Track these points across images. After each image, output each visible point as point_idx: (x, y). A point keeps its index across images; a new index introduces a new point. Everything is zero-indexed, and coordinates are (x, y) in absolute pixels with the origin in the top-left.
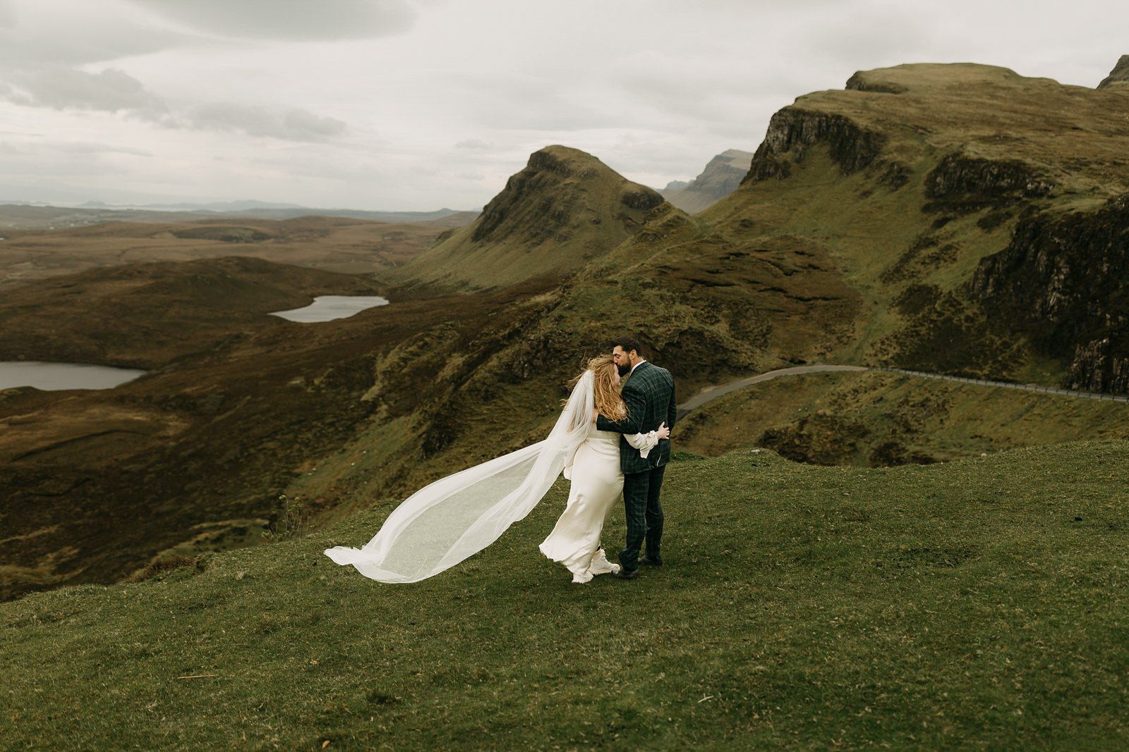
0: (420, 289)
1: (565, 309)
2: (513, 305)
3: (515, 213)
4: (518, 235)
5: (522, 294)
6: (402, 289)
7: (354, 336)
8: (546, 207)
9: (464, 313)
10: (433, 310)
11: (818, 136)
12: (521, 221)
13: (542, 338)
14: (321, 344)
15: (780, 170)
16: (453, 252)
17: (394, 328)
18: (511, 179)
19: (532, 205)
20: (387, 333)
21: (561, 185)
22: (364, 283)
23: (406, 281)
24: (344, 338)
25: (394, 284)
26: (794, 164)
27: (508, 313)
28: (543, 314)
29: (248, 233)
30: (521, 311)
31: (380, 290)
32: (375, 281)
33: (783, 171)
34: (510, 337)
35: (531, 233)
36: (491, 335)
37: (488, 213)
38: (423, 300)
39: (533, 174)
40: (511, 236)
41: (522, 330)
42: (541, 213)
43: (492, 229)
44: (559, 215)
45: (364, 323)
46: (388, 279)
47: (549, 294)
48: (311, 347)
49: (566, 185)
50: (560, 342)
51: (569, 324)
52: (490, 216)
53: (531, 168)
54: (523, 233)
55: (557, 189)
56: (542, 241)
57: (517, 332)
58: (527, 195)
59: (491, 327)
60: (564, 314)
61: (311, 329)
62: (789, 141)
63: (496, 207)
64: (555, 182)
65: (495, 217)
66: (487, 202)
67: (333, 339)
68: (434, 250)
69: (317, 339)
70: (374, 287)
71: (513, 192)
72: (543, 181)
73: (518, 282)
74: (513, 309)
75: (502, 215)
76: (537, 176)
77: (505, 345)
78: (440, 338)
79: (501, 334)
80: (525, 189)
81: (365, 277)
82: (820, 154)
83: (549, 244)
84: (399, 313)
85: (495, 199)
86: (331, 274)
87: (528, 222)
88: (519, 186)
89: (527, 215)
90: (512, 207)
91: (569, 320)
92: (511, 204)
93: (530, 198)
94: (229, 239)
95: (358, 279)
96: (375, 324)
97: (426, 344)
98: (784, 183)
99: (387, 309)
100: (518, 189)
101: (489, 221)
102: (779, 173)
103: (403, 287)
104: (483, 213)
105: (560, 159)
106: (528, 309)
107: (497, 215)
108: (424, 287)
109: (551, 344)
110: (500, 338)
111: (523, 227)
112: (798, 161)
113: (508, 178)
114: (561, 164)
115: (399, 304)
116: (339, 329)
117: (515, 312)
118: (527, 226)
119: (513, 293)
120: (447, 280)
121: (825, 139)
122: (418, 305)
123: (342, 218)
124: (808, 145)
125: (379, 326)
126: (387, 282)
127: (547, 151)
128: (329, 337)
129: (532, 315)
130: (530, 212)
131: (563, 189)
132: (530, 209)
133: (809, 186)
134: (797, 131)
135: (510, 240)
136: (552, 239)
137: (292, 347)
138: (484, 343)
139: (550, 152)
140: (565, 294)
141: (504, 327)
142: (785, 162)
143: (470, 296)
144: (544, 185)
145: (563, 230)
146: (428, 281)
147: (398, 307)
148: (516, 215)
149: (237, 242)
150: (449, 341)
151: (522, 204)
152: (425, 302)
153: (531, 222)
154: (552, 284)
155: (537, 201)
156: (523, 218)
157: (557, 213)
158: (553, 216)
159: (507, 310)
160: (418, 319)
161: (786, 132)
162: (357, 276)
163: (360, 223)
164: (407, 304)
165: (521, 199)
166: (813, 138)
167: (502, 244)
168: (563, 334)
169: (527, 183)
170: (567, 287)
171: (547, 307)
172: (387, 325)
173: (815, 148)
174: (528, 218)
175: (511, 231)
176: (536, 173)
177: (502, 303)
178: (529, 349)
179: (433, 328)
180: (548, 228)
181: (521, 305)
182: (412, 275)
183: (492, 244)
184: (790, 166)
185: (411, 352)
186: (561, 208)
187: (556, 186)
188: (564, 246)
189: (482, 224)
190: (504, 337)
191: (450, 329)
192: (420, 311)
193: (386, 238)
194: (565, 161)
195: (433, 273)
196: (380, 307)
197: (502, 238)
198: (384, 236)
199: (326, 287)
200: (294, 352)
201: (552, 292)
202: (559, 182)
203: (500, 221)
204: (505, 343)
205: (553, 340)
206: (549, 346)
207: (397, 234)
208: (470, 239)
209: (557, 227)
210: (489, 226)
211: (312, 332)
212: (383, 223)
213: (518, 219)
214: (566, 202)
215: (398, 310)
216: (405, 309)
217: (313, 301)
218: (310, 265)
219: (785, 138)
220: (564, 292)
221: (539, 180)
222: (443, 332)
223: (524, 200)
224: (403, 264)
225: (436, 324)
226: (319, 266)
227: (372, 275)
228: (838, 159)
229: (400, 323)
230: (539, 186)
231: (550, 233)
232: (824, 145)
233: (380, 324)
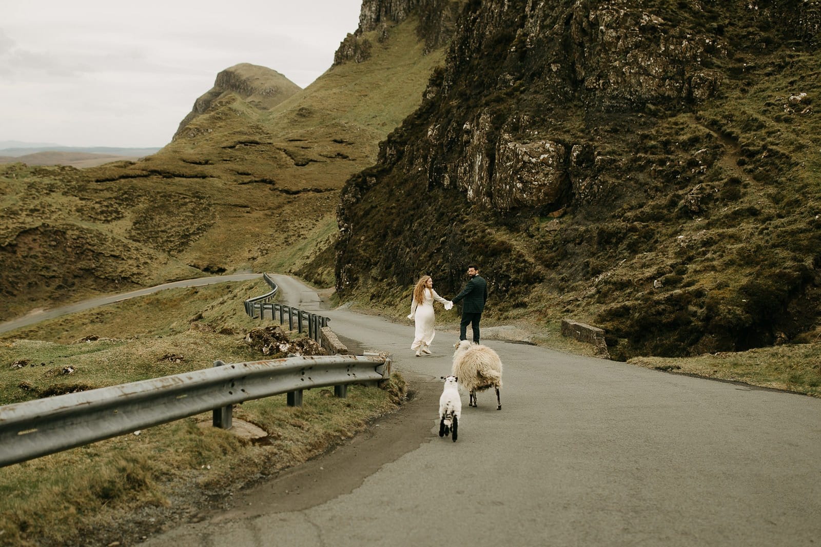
11: (408, 11)
15: (359, 51)
18: (199, 99)
26: (377, 44)
33: (362, 53)
39: (218, 94)
53: (218, 88)
62: (378, 20)
82: (408, 29)
98: (362, 67)
102: (358, 55)
105: (244, 78)
112: (381, 40)
114: (244, 82)
121: (415, 14)
124: (398, 22)
133: (388, 69)
134: (386, 7)
139: (236, 70)
142: (365, 42)
161: (373, 9)
166: (401, 14)
173: (402, 26)
176: (222, 93)
184: (370, 47)
194: (248, 79)
219: (373, 16)
228: (424, 36)
232: (414, 20)
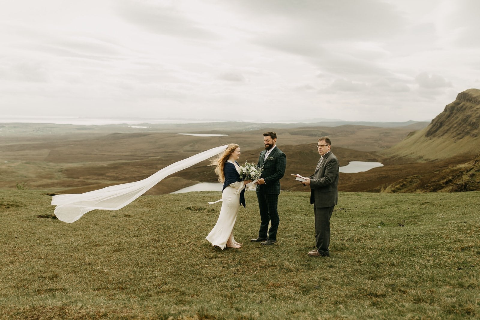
0: (398, 159)
1: (476, 171)
2: (448, 168)
3: (448, 123)
4: (450, 134)
5: (451, 163)
6: (390, 159)
7: (369, 179)
8: (465, 120)
9: (421, 171)
10: (406, 169)
12: (451, 127)
13: (464, 184)
14: (354, 183)
16: (415, 142)
17: (387, 177)
18: (447, 106)
19: (458, 119)
20: (384, 179)
21: (475, 109)
22: (372, 156)
23: (392, 155)
24: (364, 180)
25: (386, 157)
27: (445, 172)
28: (464, 173)
29: (320, 133)
30: (452, 172)
31: (379, 159)
32: (377, 155)
34: (447, 183)
35: (457, 133)
36: (436, 182)
37: (434, 123)
38: (400, 164)
39: (459, 104)
40: (446, 134)
41: (453, 180)
42: (463, 123)
43: (436, 131)
44: (473, 124)
45: (374, 174)
46: (383, 154)
47: (466, 164)
48: (350, 184)
49: (477, 109)
50: (473, 186)
51: (477, 178)
52: (435, 125)
53: (458, 101)
54: (452, 133)
55: (472, 111)
56: (463, 137)
57: (450, 181)
58: (455, 114)
59: (436, 178)
60: (475, 173)
61: (350, 176)
63: (438, 120)
64: (471, 107)
65: (438, 125)
66: (434, 118)
67: (360, 181)
68: (405, 141)
69: (352, 180)
70: (376, 158)
71: (448, 113)
72: (464, 107)
73: (449, 157)
74: (448, 170)
75: (441, 124)
76: (461, 104)
77: (444, 187)
78: (411, 182)
79: (442, 182)
80: (455, 111)
81: (372, 153)
83: (467, 138)
84: (390, 170)
85: (438, 116)
86: (356, 151)
87: (455, 127)
88: (451, 110)
89: (455, 124)
90: (447, 120)
91: (477, 176)
92: (447, 119)
93: (457, 115)
94: (311, 135)
95: (369, 154)
96: (379, 175)
97: (404, 185)
99: (384, 168)
100: (451, 111)
101: (435, 127)
103: (390, 158)
104: (431, 123)
105: (474, 96)
106: (456, 170)
107: (439, 124)
108: (400, 159)
109: (468, 187)
110: (442, 183)
111: (453, 130)
113: (446, 106)
114: (475, 97)
115: (389, 166)
116: (363, 176)
117: (449, 172)
118: (455, 130)
119: (447, 163)
120: (412, 155)
122: (398, 167)
123: (360, 126)
125: (381, 176)
126: (382, 156)
127: (467, 92)
128: (358, 180)
129: (458, 174)
130: (457, 122)
131: (476, 111)
132: (457, 121)
135: (446, 136)
136: (468, 136)
137: (342, 183)
138: (433, 186)
139: (469, 92)
140: (476, 164)
141: (443, 178)
143: (424, 164)
144: (465, 109)
145: (475, 132)
146: (403, 156)
147: (389, 168)
148: (450, 124)
149: (315, 137)
150: (415, 184)
151: (453, 119)
152: (402, 166)
153: (457, 128)
154: (468, 159)
155: (460, 116)
156: (453, 125)
157: (472, 123)
158: (469, 125)
159: (444, 171)
160: (399, 173)
162: (368, 152)
163: (369, 128)
164: (393, 166)
165: (452, 116)
167: (441, 138)
168: (475, 183)
169: (456, 108)
170: (477, 161)
171: (466, 170)
172: (384, 176)
174: (455, 125)
175: (446, 132)
176: (461, 103)
177: (441, 167)
178: (457, 188)
179: (408, 177)
180: (466, 130)
181: (452, 169)
182: (394, 153)
183: (435, 138)
185: (397, 188)
186: (474, 121)
187: (472, 109)
188: (475, 139)
189: (431, 129)
190: (443, 183)
191: (416, 179)
192: (400, 170)
193: (381, 135)
194: (477, 97)
195: (405, 152)
196: (381, 167)
197: (442, 136)
198: (380, 134)
199: (354, 157)
200: (343, 185)
201: (469, 163)
202: (473, 107)
203: (440, 127)
204: (444, 185)
205: (469, 185)
206: (467, 187)
207: (387, 133)
208: (424, 136)
209: (471, 130)
210: (434, 130)
211: (350, 177)
212: (380, 128)
213: (450, 126)
214: (477, 117)
215: (389, 169)
216: (392, 169)
217: (348, 164)
218: (346, 147)
220: (475, 163)
221: (462, 107)
222: (413, 179)
223: (453, 117)
224: (390, 147)
225: (407, 176)
226: (350, 148)
227: (375, 152)
229: (390, 175)
230: (462, 109)
231: (468, 133)
233: (381, 175)
